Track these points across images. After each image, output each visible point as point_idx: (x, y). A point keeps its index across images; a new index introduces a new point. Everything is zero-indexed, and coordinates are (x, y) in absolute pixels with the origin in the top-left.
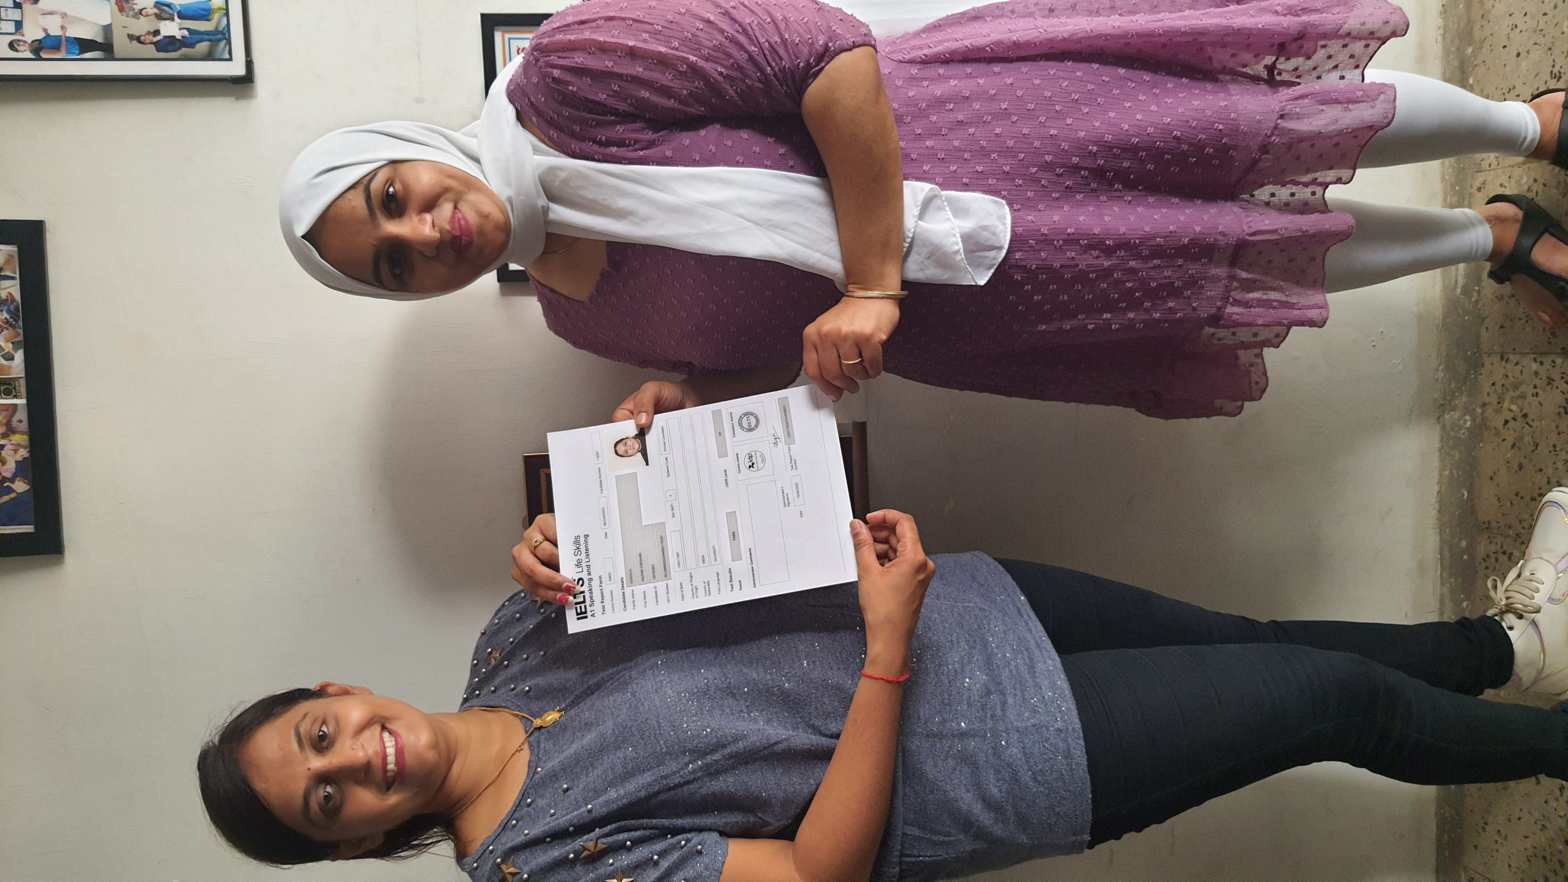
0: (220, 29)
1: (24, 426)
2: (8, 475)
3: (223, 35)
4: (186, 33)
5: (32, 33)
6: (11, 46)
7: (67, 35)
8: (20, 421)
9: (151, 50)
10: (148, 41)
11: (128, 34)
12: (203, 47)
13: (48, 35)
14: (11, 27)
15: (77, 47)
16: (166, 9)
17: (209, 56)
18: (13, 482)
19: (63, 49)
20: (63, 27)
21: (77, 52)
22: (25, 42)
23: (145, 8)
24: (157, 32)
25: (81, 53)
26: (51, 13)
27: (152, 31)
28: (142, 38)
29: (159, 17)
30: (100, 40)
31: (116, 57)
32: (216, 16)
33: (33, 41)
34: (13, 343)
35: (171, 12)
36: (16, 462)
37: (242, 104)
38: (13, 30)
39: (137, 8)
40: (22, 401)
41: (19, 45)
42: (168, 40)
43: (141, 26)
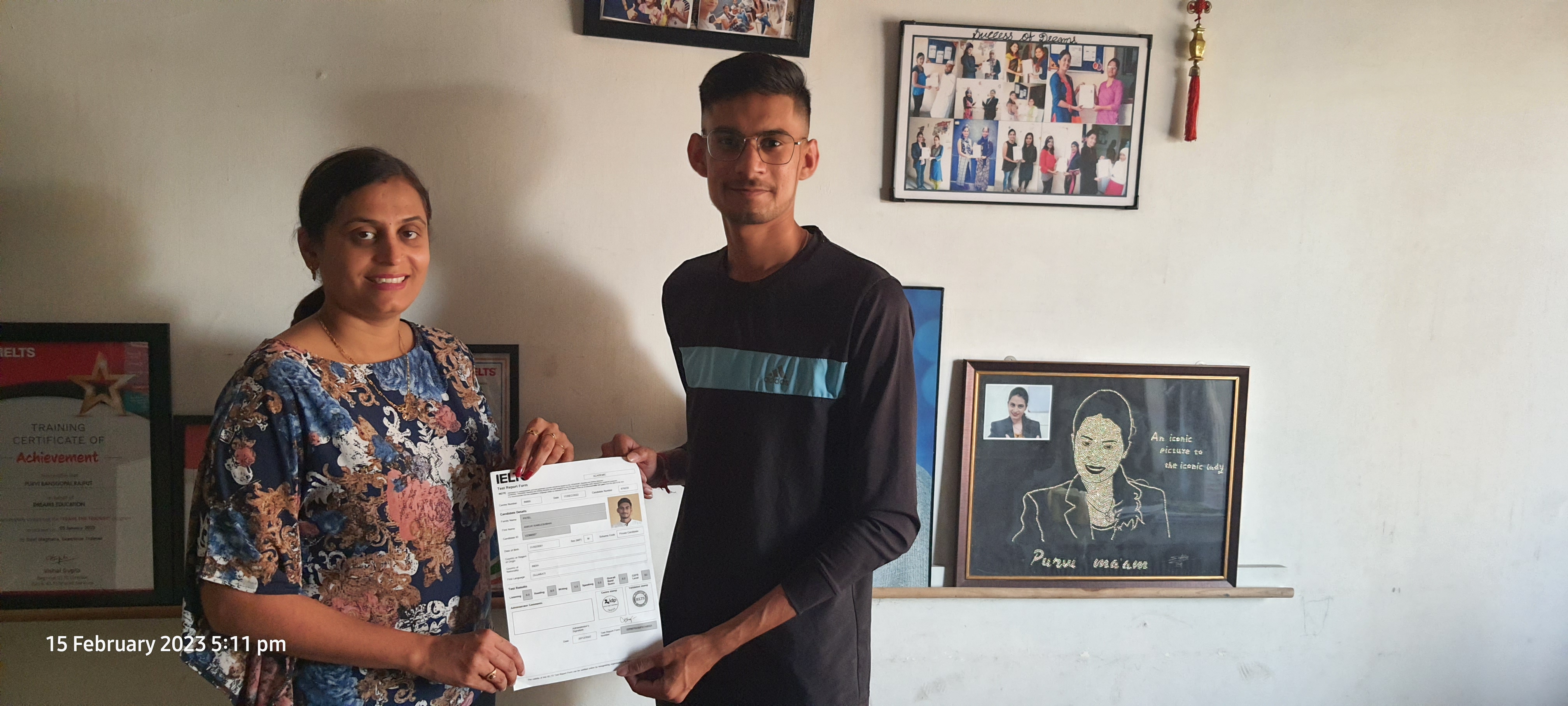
0: (924, 185)
1: (672, 24)
3: (920, 187)
4: (923, 163)
6: (921, 54)
7: (925, 89)
8: (675, 23)
9: (913, 140)
10: (919, 139)
11: (923, 127)
12: (914, 173)
13: (926, 77)
15: (918, 94)
16: (938, 153)
17: (908, 176)
18: (635, 10)
19: (917, 86)
20: (930, 87)
21: (915, 94)
22: (923, 63)
23: (939, 139)
24: (924, 145)
25: (914, 96)
28: (921, 135)
29: (933, 147)
30: (922, 109)
31: (911, 118)
32: (932, 183)
35: (936, 155)
36: (648, 15)
39: (940, 134)
40: (689, 25)
41: (921, 59)
42: (919, 151)
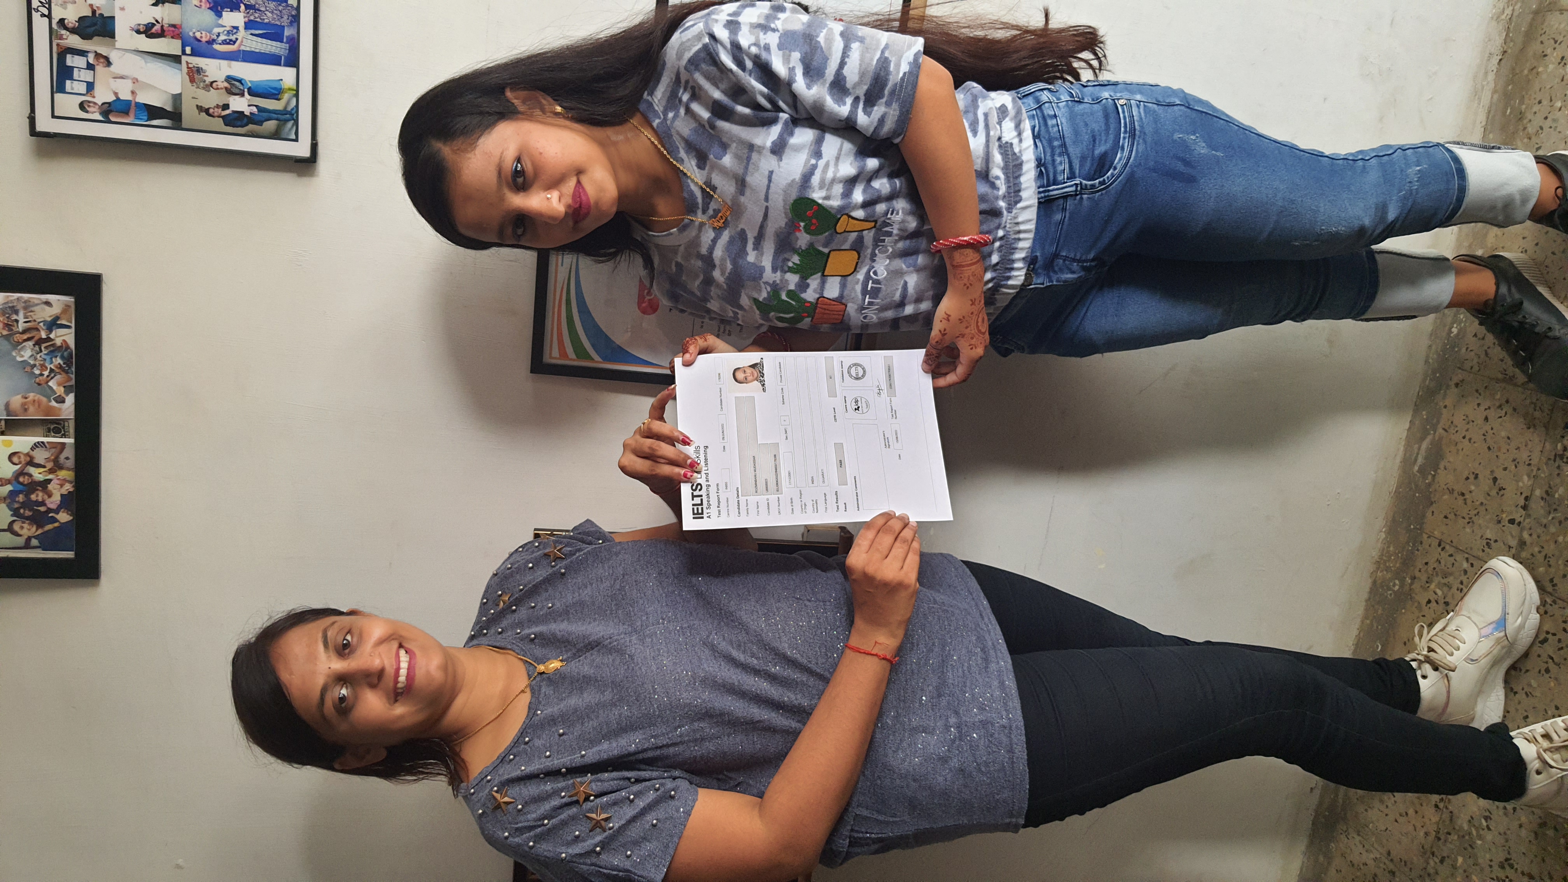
0: (289, 109)
1: (71, 463)
2: (53, 506)
3: (292, 116)
4: (255, 110)
5: (103, 95)
6: (82, 106)
7: (137, 100)
8: (67, 458)
9: (219, 124)
10: (216, 114)
11: (197, 106)
12: (271, 125)
13: (118, 99)
14: (82, 88)
15: (146, 113)
16: (237, 84)
17: (276, 135)
18: (58, 513)
19: (132, 114)
20: (133, 92)
21: (146, 118)
22: (95, 103)
23: (216, 81)
24: (226, 107)
25: (149, 119)
26: (122, 77)
27: (221, 104)
28: (211, 111)
29: (230, 92)
30: (169, 108)
31: (184, 126)
32: (286, 96)
33: (103, 104)
34: (64, 387)
35: (242, 88)
36: (62, 495)
37: (305, 180)
38: (84, 91)
39: (208, 80)
40: (70, 441)
41: (89, 106)
42: (236, 115)
43: (211, 99)
